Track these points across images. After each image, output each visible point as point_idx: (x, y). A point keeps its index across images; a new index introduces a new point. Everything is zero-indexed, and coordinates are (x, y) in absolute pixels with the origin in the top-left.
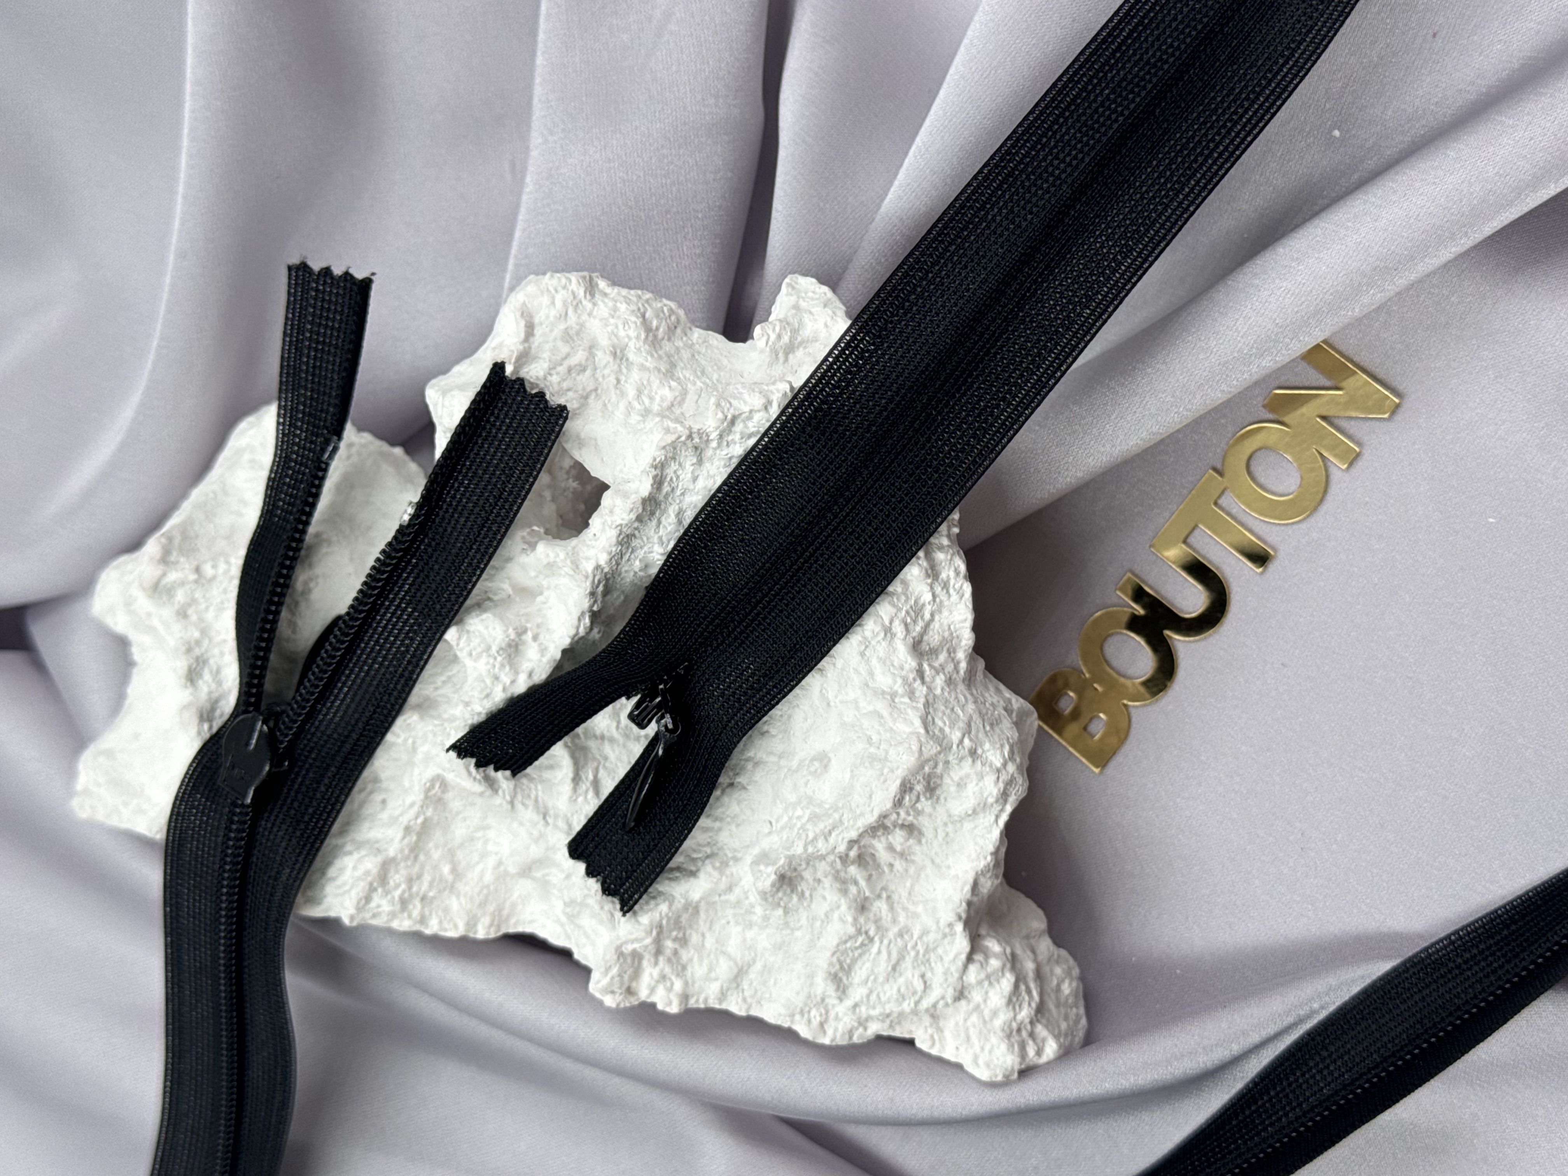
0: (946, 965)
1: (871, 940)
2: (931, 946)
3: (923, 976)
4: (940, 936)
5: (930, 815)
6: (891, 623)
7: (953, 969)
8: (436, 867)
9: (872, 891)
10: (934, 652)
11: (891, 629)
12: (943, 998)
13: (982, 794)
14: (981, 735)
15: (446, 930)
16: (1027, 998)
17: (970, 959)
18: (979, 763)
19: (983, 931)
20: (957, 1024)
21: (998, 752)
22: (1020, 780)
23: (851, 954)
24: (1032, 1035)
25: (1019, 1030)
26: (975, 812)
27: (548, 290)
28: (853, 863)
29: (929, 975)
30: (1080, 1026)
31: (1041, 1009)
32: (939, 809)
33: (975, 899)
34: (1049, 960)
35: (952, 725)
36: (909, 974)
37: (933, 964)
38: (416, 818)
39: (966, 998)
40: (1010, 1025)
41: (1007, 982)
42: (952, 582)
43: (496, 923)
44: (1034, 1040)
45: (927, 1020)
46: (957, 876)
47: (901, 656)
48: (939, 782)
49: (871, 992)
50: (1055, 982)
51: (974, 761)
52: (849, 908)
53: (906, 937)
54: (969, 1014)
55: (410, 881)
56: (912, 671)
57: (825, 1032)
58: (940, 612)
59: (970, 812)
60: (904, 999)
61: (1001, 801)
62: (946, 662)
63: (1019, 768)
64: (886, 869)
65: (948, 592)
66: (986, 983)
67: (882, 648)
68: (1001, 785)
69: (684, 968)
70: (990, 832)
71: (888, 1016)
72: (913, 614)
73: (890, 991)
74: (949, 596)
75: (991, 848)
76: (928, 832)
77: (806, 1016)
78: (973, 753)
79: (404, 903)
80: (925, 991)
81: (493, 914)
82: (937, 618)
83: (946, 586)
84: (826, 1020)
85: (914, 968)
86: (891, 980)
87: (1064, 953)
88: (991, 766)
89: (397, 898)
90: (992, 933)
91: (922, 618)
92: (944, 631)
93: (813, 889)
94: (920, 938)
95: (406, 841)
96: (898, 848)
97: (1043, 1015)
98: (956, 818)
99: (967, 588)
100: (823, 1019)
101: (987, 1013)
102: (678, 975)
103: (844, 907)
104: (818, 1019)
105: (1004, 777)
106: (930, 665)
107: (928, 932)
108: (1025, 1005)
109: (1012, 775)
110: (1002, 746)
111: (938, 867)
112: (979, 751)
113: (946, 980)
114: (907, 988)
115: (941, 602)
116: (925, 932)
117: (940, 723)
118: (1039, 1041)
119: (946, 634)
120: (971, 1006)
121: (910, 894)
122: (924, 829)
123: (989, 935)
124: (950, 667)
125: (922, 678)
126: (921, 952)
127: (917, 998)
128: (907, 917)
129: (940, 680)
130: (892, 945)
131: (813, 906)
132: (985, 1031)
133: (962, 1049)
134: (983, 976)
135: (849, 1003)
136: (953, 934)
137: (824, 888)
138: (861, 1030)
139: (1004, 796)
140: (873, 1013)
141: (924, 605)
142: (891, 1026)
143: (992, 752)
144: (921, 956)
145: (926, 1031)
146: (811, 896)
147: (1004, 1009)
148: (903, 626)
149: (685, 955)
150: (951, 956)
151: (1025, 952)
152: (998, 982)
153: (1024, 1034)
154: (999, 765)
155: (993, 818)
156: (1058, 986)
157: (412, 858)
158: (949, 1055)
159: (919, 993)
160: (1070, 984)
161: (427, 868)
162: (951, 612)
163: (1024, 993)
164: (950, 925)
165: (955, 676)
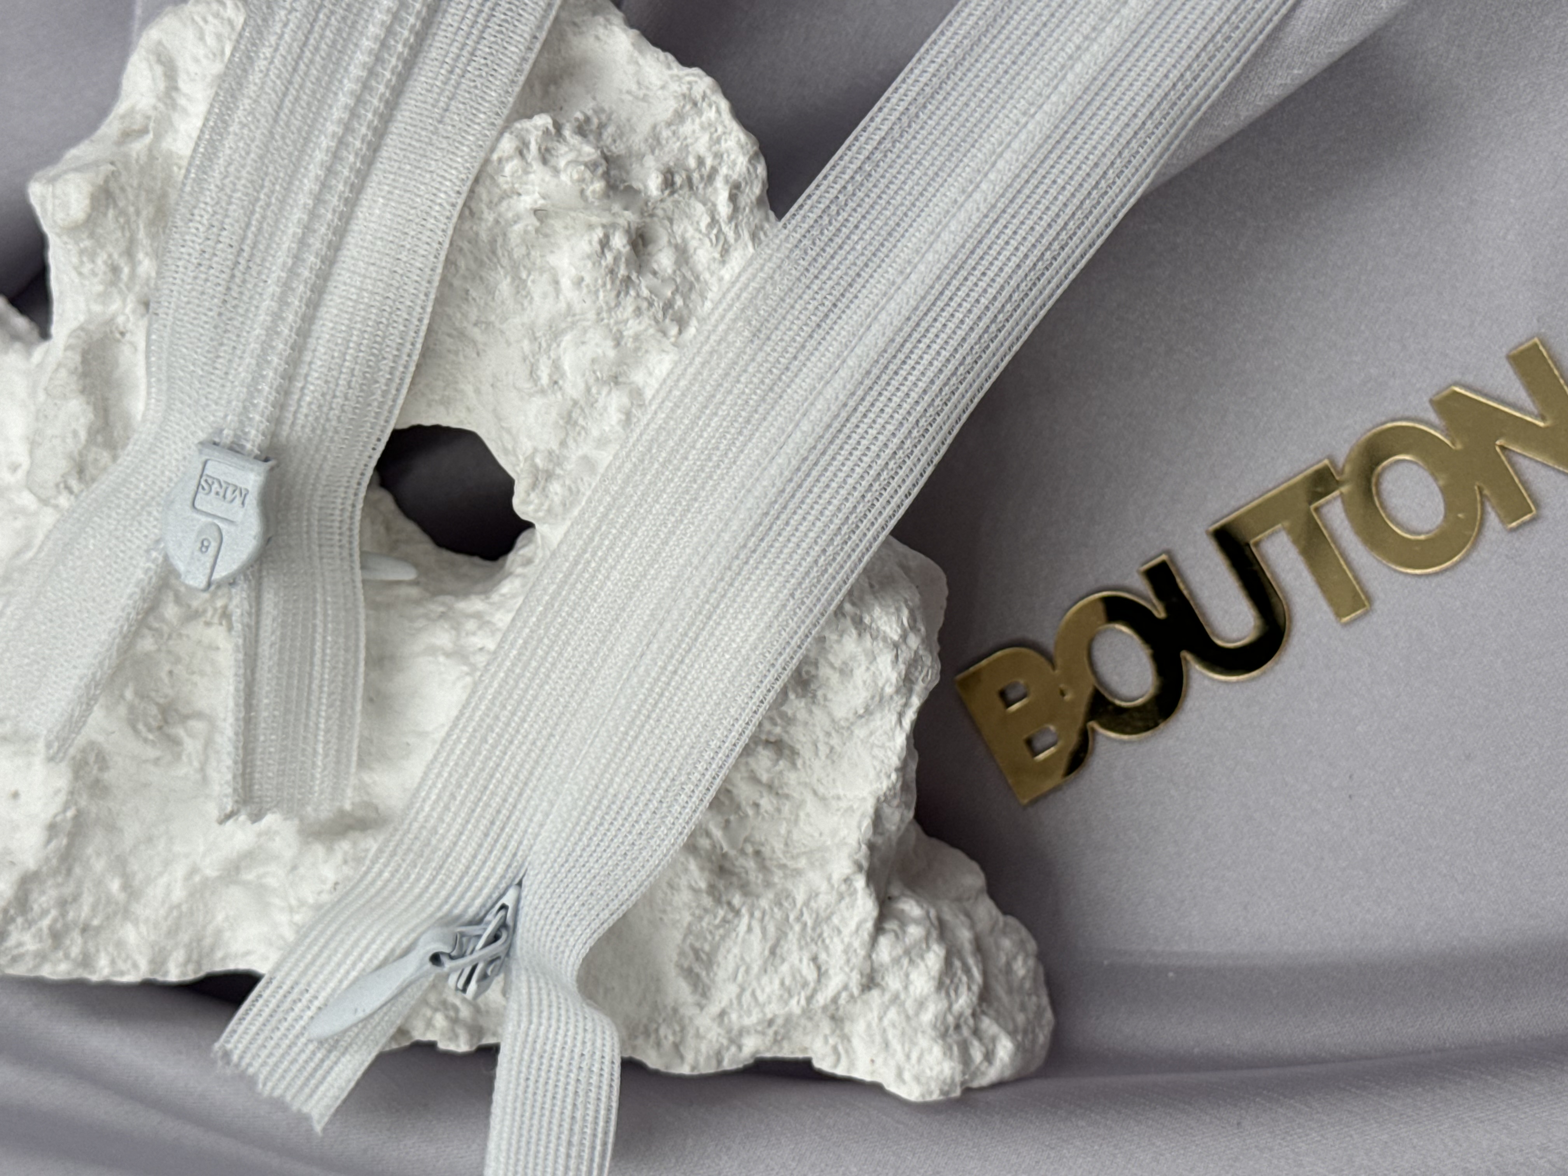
0: (846, 940)
1: (737, 913)
2: (823, 914)
3: (814, 959)
4: (833, 898)
5: (806, 724)
7: (856, 944)
8: (99, 883)
9: (733, 843)
12: (846, 987)
13: (876, 682)
14: (868, 599)
15: (122, 973)
16: (964, 979)
17: (879, 928)
18: (867, 636)
19: (895, 891)
20: (869, 1026)
21: (894, 618)
22: (928, 661)
23: (709, 937)
24: (976, 1032)
25: (958, 1027)
26: (867, 709)
27: (193, 20)
29: (823, 956)
30: (1044, 1022)
31: (985, 997)
32: (818, 711)
33: (879, 840)
34: (992, 930)
36: (794, 958)
37: (828, 941)
38: (65, 809)
39: (877, 985)
40: (945, 1018)
41: (934, 957)
43: (195, 957)
44: (980, 1039)
45: (826, 1026)
46: (850, 809)
48: (813, 672)
49: (743, 990)
50: (1003, 959)
51: (860, 635)
52: (700, 869)
53: (786, 904)
54: (885, 1009)
55: (63, 904)
57: (682, 1058)
59: (861, 711)
60: (791, 996)
61: (904, 690)
63: (926, 641)
64: (750, 812)
66: (905, 962)
68: (902, 667)
70: (892, 738)
71: (771, 1023)
73: (770, 987)
75: (895, 762)
76: (806, 752)
77: (653, 1037)
78: (858, 623)
79: (57, 937)
80: (819, 981)
81: (189, 948)
84: (682, 1040)
85: (801, 948)
86: (770, 969)
87: (1012, 921)
89: (46, 931)
90: (909, 893)
94: (806, 904)
95: (53, 845)
96: (765, 777)
97: (990, 1004)
98: (842, 723)
100: (678, 1039)
101: (910, 1005)
103: (693, 869)
104: (671, 1038)
105: (906, 654)
107: (817, 895)
108: (963, 989)
109: (916, 652)
110: (898, 610)
111: (823, 799)
112: (867, 620)
113: (848, 961)
114: (794, 978)
116: (813, 895)
118: (986, 1041)
120: (887, 997)
121: (786, 844)
122: (798, 746)
123: (903, 894)
126: (810, 923)
127: (809, 991)
128: (785, 877)
130: (767, 918)
132: (909, 1031)
133: (879, 1061)
134: (899, 951)
135: (714, 1009)
136: (853, 893)
138: (733, 1049)
139: (907, 682)
140: (747, 1021)
142: (776, 1041)
143: (885, 618)
144: (809, 930)
145: (826, 1041)
147: (934, 997)
150: (853, 925)
151: (956, 916)
152: (922, 958)
153: (966, 1032)
154: (896, 638)
155: (894, 718)
156: (1009, 964)
157: (64, 872)
158: (861, 1073)
159: (812, 985)
160: (1025, 962)
161: (88, 884)
163: (959, 972)
164: (847, 880)
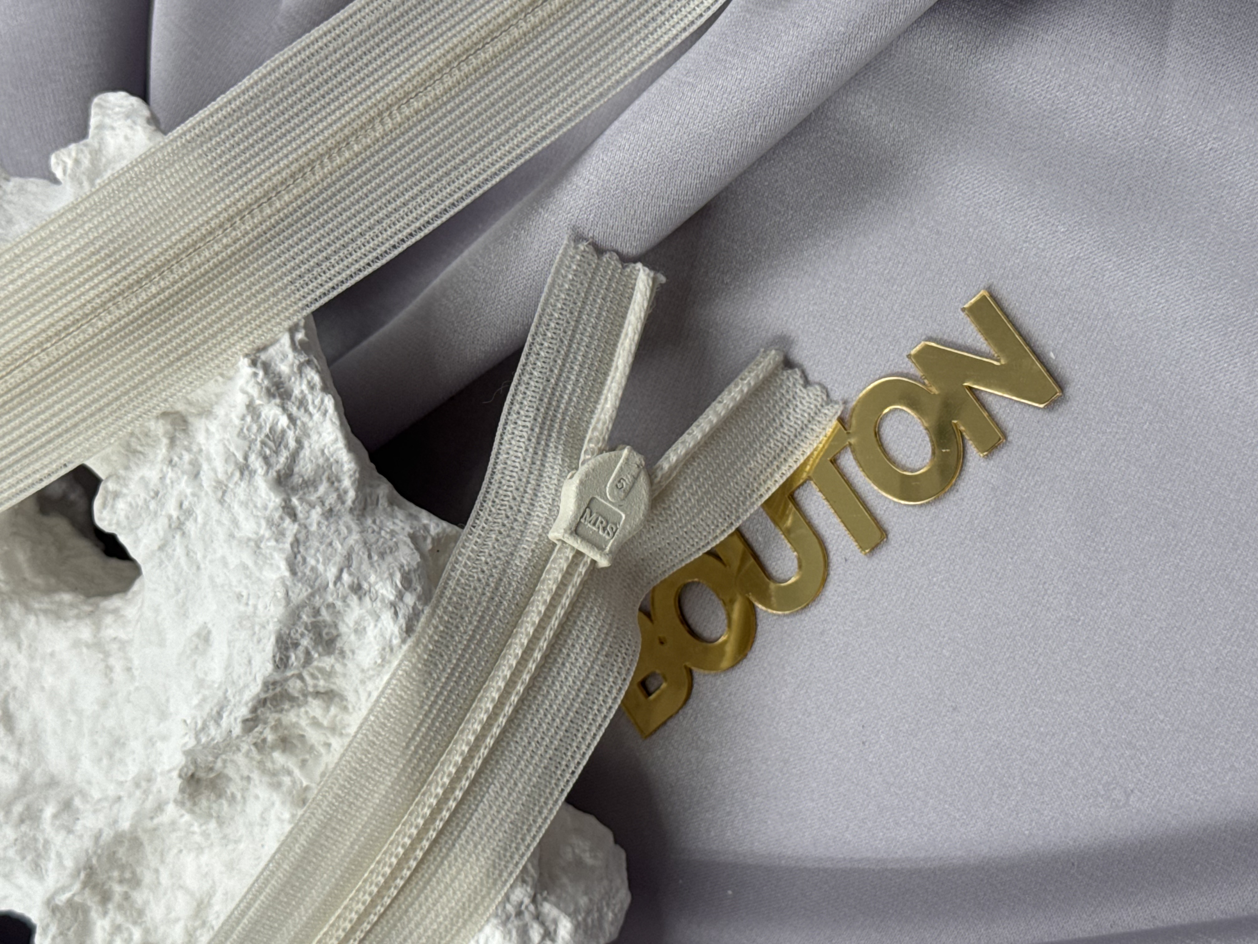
5: (344, 675)
6: (246, 458)
10: (310, 484)
11: (247, 466)
13: (382, 635)
14: (365, 567)
18: (367, 599)
21: (388, 583)
26: (383, 659)
28: (273, 748)
32: (350, 665)
35: (327, 560)
42: (310, 397)
47: (264, 495)
48: (335, 633)
51: (360, 598)
52: (283, 803)
56: (276, 509)
58: (309, 436)
59: (379, 661)
62: (326, 493)
64: (322, 750)
65: (306, 410)
67: (241, 490)
68: (402, 621)
69: (141, 913)
72: (271, 444)
74: (311, 415)
76: (351, 697)
78: (357, 589)
82: (306, 444)
83: (302, 403)
88: (383, 600)
91: (286, 447)
92: (317, 458)
93: (244, 790)
96: (325, 723)
99: (329, 402)
102: (135, 923)
103: (278, 804)
105: (404, 611)
106: (301, 499)
109: (414, 608)
110: (391, 575)
112: (365, 586)
115: (304, 424)
117: (312, 562)
118: (547, 923)
119: (321, 461)
122: (346, 693)
124: (332, 499)
125: (294, 516)
129: (316, 514)
131: (248, 810)
137: (255, 786)
141: (283, 432)
143: (381, 584)
146: (244, 798)
148: (260, 459)
149: (139, 897)
154: (392, 598)
162: (319, 434)
165: (339, 506)
